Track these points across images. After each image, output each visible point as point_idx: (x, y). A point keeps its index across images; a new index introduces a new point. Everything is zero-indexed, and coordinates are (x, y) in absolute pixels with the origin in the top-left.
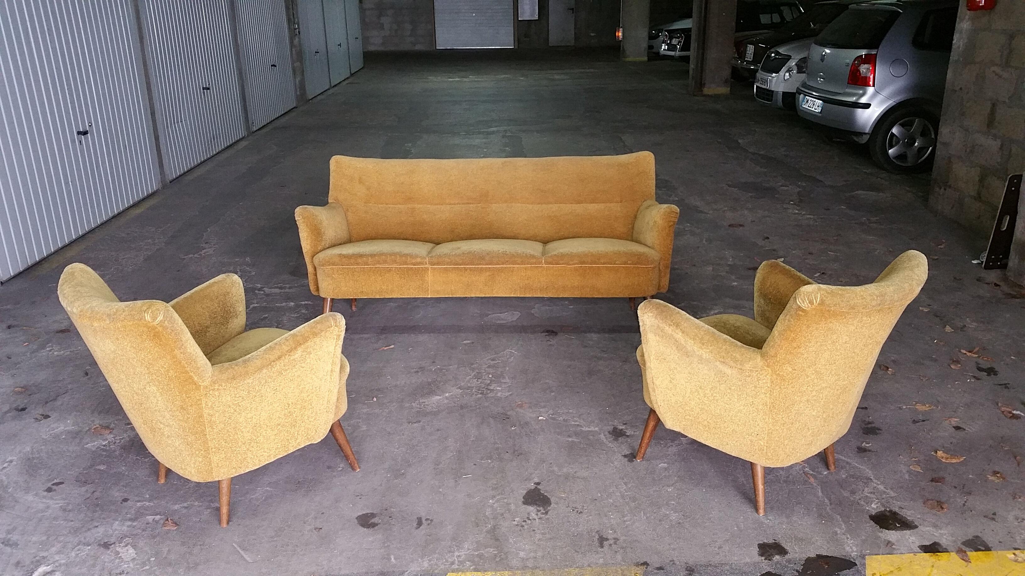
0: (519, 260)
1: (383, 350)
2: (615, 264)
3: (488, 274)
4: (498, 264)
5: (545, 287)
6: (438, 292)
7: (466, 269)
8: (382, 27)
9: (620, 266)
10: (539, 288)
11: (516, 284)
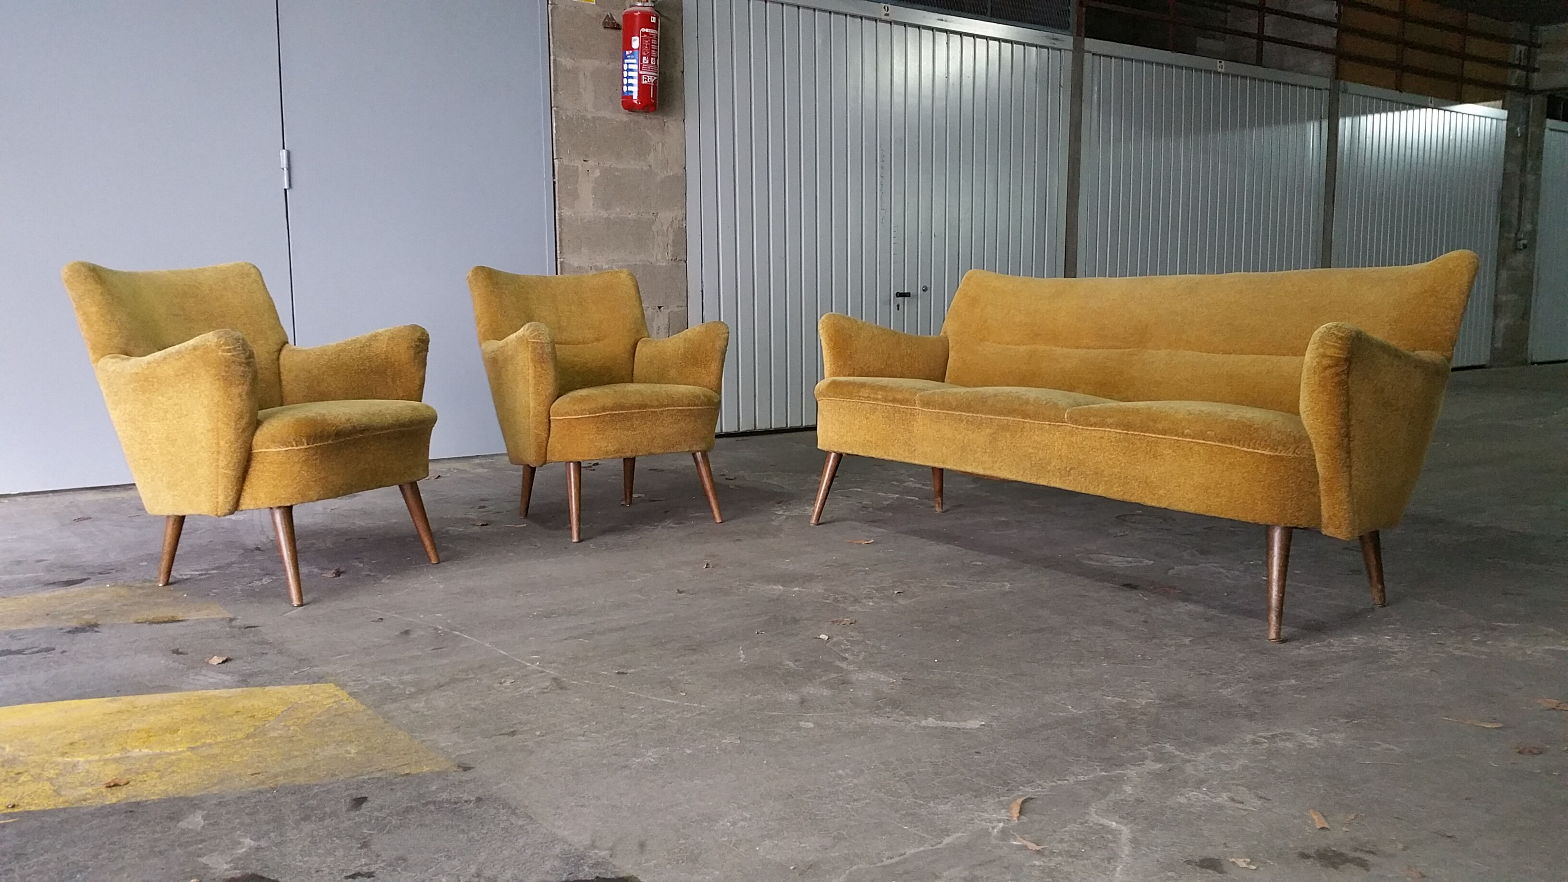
0: (1032, 410)
1: (859, 544)
2: (1183, 434)
5: (1068, 470)
6: (925, 456)
9: (1194, 440)
10: (1059, 469)
11: (1025, 456)
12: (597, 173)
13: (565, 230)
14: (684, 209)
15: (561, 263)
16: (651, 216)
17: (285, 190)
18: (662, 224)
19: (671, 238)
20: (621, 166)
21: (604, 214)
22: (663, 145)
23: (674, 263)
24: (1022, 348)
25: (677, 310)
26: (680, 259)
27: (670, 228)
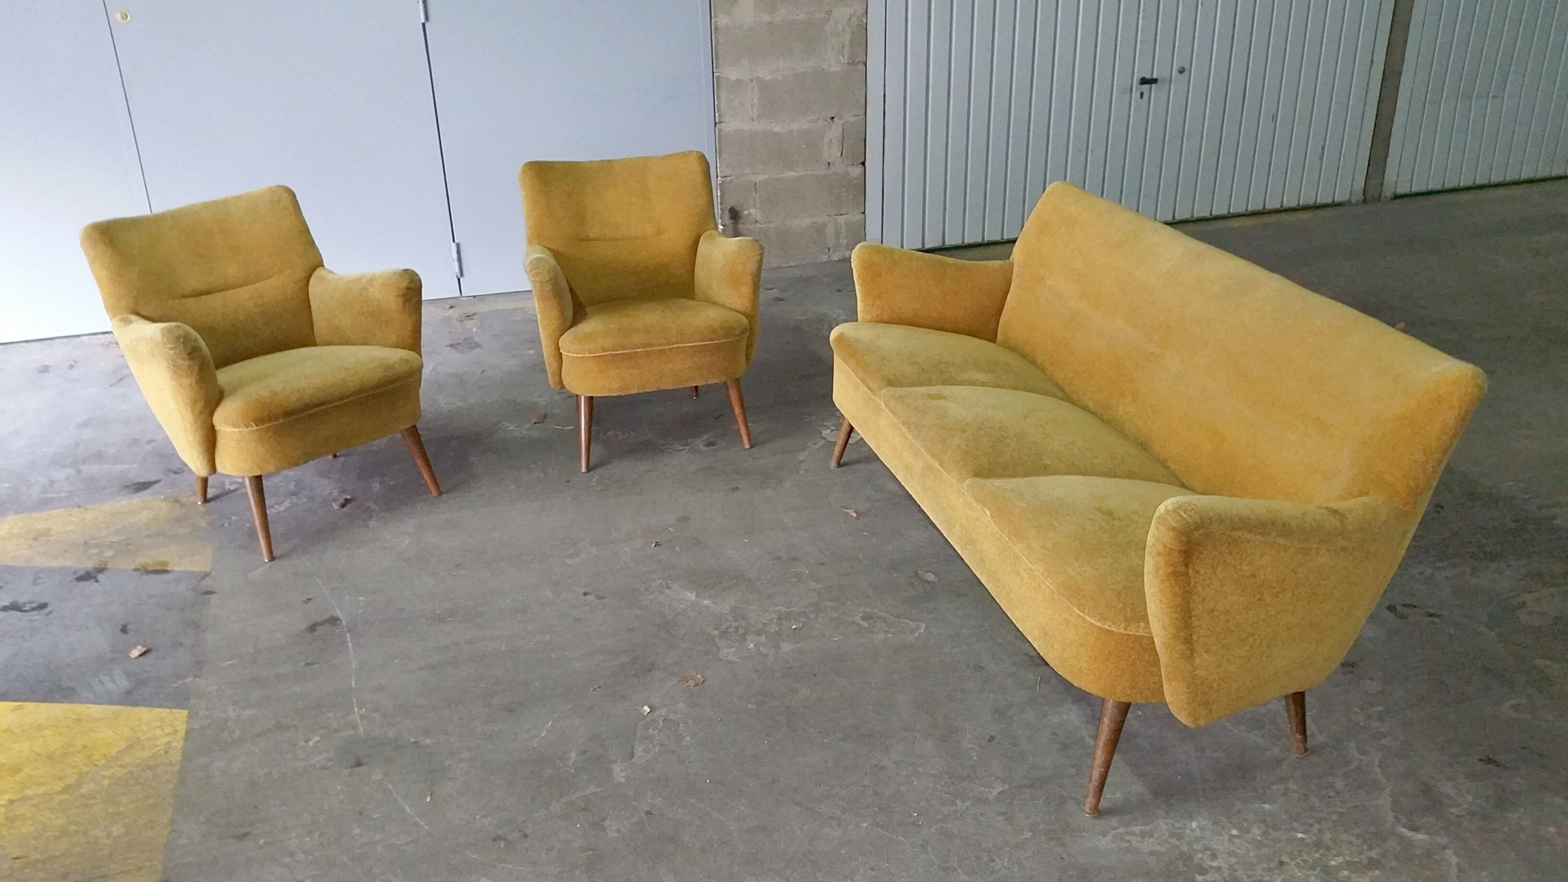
13: (722, 41)
15: (719, 77)
16: (823, 15)
17: (423, 24)
18: (837, 23)
19: (848, 38)
21: (766, 18)
23: (851, 67)
25: (853, 119)
26: (858, 61)
27: (847, 27)
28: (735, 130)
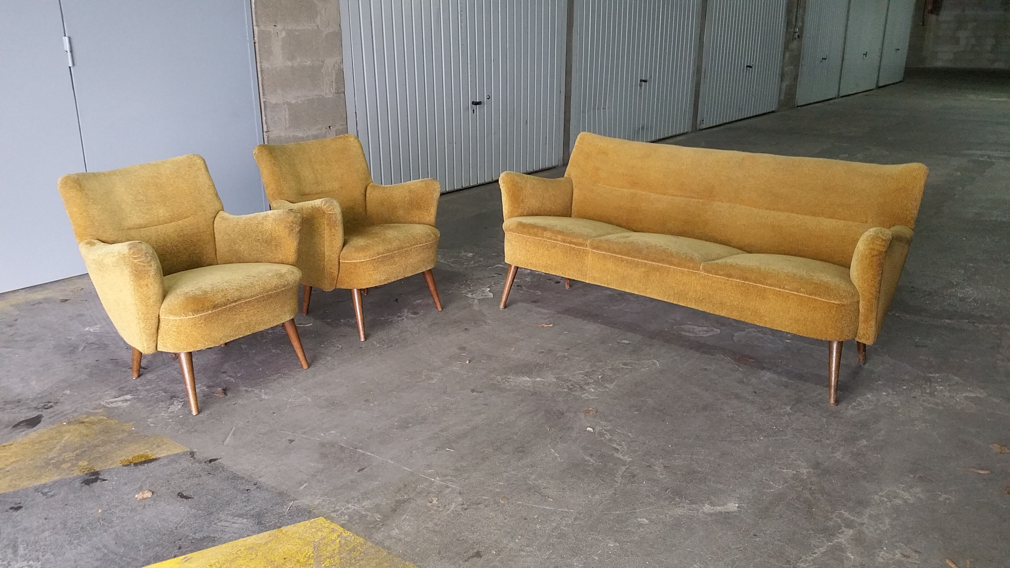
0: (676, 261)
1: (543, 327)
2: (784, 288)
3: (643, 270)
4: (654, 261)
5: (701, 299)
6: (594, 279)
7: (622, 260)
8: (957, 41)
9: (791, 292)
10: (694, 298)
11: (670, 288)
12: (284, 34)
13: (265, 78)
14: (341, 55)
15: (264, 102)
16: (321, 63)
17: (70, 67)
18: (328, 68)
19: (334, 77)
20: (299, 28)
21: (289, 64)
22: (325, 9)
23: (337, 95)
24: (625, 190)
25: (341, 127)
26: (341, 92)
27: (333, 70)
28: (277, 136)
